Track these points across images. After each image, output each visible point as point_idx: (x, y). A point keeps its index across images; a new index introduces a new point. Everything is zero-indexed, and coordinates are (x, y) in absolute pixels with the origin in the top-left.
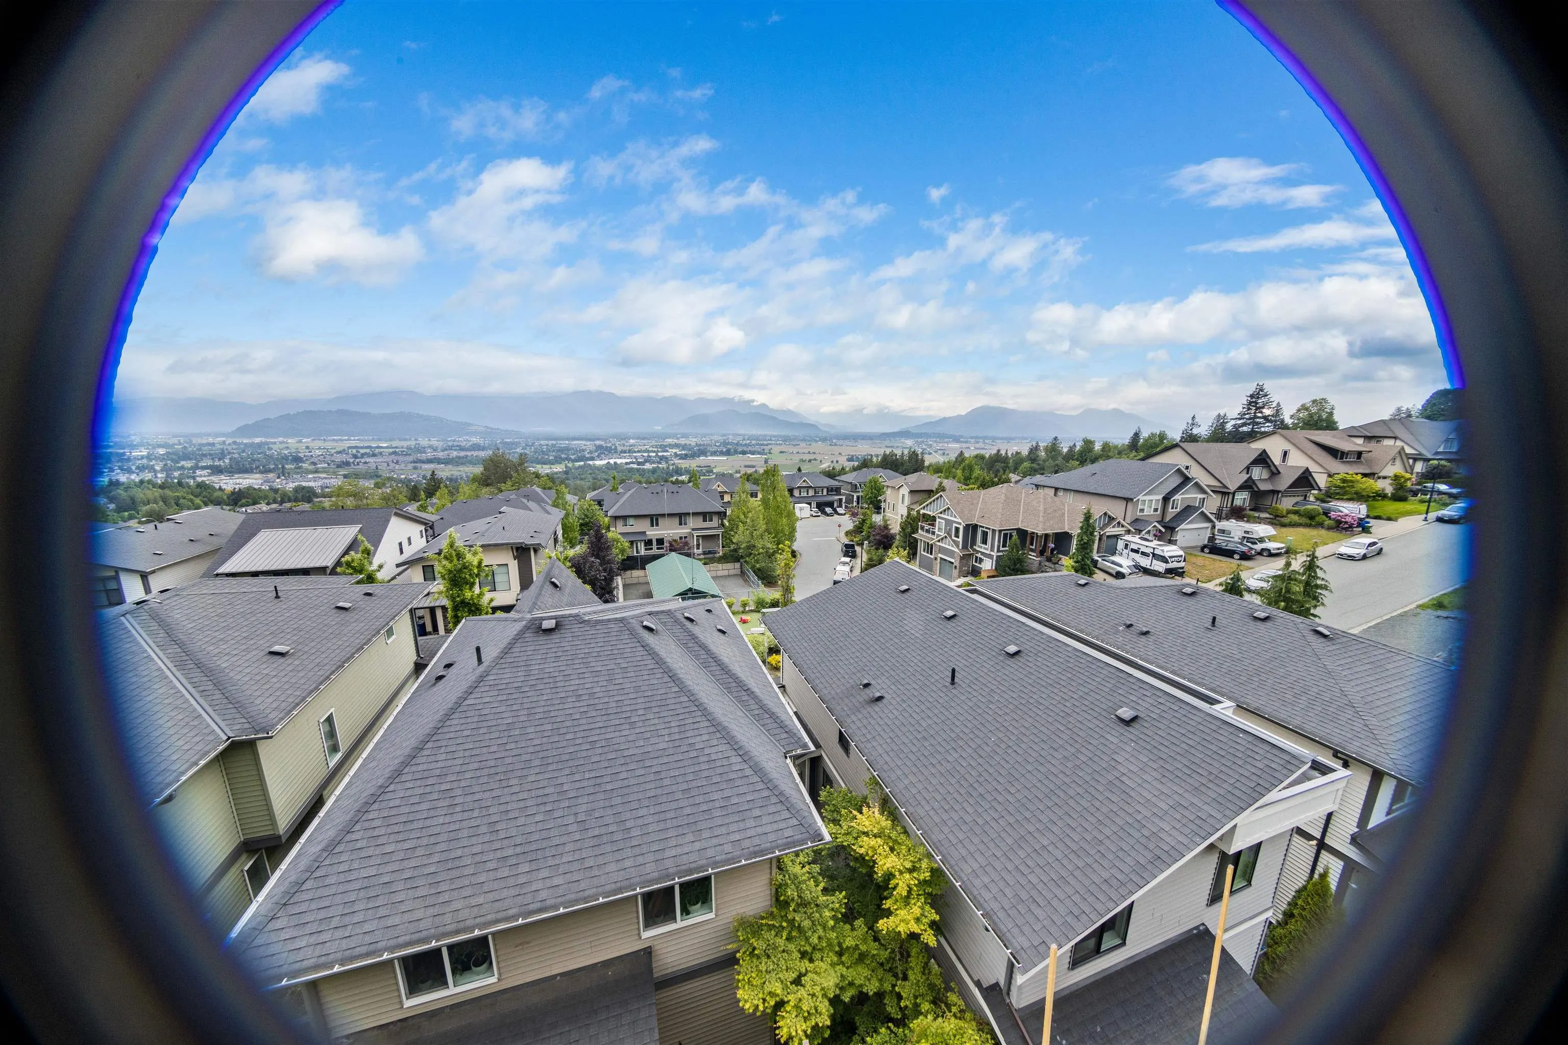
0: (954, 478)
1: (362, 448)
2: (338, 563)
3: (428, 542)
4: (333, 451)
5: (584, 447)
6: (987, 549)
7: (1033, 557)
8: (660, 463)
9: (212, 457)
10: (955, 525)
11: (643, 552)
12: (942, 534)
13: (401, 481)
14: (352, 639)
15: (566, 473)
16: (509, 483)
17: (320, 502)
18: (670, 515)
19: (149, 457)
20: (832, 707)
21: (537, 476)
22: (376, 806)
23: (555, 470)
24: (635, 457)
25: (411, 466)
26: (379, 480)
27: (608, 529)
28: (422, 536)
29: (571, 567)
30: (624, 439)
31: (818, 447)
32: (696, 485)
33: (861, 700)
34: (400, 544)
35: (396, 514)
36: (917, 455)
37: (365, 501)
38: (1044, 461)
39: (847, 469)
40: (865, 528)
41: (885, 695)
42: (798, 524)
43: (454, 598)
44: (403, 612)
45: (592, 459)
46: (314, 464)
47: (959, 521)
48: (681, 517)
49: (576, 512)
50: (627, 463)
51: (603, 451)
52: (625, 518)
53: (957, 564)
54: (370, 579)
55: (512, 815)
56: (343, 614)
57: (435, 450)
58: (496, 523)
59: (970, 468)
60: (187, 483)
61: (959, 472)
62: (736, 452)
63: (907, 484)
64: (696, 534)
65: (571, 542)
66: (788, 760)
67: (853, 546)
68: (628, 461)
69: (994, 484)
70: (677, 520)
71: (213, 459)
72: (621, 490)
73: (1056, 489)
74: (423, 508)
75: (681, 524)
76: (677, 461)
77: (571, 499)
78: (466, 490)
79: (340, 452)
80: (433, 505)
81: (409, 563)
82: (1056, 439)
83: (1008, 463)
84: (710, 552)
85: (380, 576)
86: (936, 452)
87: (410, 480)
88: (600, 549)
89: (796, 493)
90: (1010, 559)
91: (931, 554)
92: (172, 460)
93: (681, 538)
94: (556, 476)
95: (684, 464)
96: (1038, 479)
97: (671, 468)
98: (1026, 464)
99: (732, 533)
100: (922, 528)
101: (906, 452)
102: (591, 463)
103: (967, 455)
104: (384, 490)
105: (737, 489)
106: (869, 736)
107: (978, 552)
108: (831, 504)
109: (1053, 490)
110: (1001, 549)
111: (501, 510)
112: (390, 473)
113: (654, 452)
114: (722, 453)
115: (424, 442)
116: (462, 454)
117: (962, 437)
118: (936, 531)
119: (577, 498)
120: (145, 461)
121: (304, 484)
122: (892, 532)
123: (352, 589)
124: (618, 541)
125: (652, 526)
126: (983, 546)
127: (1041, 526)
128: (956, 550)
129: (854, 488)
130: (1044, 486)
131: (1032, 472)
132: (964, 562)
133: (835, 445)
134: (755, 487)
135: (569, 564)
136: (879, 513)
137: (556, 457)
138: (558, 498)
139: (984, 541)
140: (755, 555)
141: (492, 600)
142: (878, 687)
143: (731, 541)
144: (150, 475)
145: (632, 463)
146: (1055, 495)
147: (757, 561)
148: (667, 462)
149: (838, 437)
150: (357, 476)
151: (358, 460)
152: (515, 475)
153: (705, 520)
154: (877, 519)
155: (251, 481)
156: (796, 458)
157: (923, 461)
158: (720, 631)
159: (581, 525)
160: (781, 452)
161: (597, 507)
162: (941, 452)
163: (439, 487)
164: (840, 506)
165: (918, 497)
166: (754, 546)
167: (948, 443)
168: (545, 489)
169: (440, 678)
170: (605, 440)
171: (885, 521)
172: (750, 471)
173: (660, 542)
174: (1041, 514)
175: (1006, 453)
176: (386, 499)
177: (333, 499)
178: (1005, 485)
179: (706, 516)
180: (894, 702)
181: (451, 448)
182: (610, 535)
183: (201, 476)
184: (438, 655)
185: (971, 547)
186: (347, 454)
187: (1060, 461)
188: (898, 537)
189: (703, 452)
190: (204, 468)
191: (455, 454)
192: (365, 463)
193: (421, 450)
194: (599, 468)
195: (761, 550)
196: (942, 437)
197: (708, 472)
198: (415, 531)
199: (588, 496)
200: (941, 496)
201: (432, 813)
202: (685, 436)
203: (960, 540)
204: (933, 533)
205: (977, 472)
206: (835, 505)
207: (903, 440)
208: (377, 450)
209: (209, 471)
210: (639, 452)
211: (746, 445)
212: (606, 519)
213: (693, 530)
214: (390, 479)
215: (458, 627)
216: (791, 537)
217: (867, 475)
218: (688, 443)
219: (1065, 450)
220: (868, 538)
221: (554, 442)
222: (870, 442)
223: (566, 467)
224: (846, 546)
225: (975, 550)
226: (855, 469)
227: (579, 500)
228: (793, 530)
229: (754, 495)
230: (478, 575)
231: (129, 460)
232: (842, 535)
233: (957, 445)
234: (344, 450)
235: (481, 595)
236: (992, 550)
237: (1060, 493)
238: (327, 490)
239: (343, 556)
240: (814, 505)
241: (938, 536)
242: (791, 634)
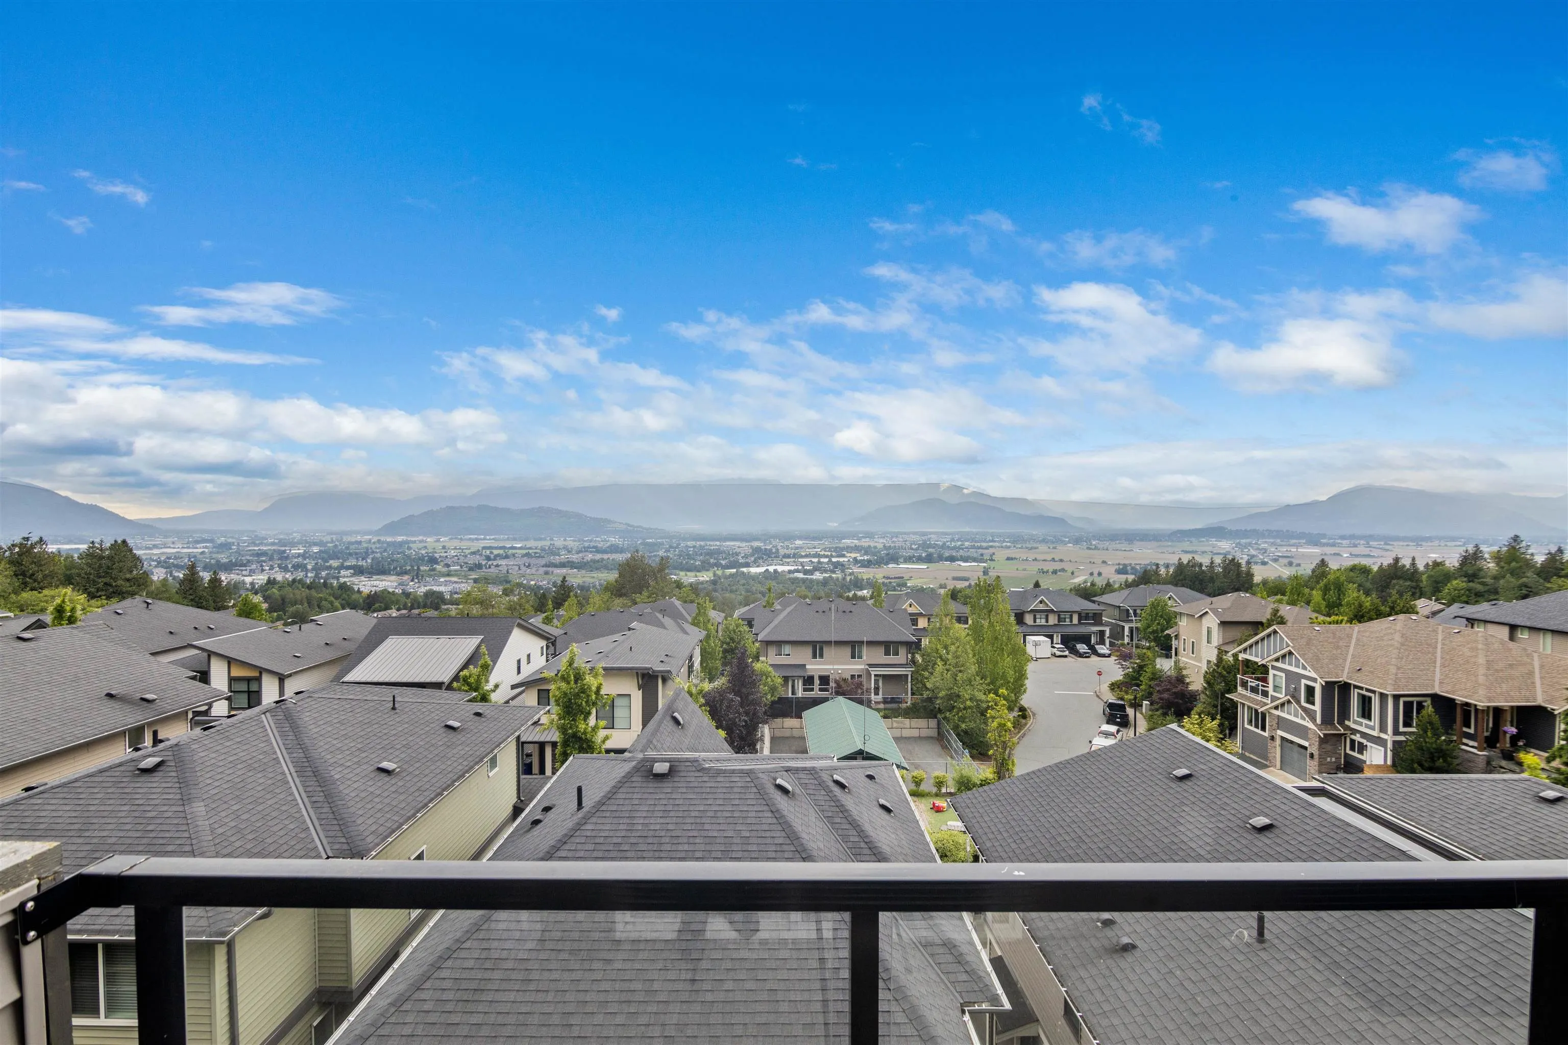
0: (1308, 603)
1: (496, 548)
2: (456, 678)
3: (547, 661)
4: (467, 552)
5: (738, 550)
6: (1373, 728)
7: (1470, 747)
8: (834, 572)
9: (357, 555)
10: (1304, 682)
11: (800, 693)
12: (1282, 696)
13: (530, 588)
14: (455, 764)
15: (714, 582)
16: (645, 593)
17: (447, 610)
18: (839, 643)
19: (304, 556)
20: (1048, 949)
21: (679, 585)
22: (449, 963)
23: (701, 579)
24: (802, 564)
25: (542, 570)
26: (508, 586)
27: (757, 658)
28: (542, 654)
29: (704, 705)
30: (786, 540)
31: (1068, 550)
32: (878, 603)
33: (1096, 944)
34: (519, 661)
35: (520, 626)
36: (1239, 565)
37: (490, 610)
38: (1495, 578)
39: (1117, 586)
40: (1144, 679)
41: (1138, 943)
42: (1030, 668)
43: (566, 730)
44: (509, 739)
45: (747, 565)
46: (448, 566)
47: (1313, 674)
48: (854, 647)
49: (720, 633)
50: (790, 572)
51: (762, 555)
52: (779, 644)
53: (1314, 749)
54: (484, 698)
55: (589, 1009)
56: (452, 734)
57: (569, 552)
58: (623, 642)
59: (1339, 587)
60: (331, 584)
61: (1317, 595)
62: (941, 558)
63: (1215, 611)
64: (874, 672)
65: (710, 674)
66: (967, 1017)
67: (1122, 708)
68: (792, 568)
69: (1379, 615)
70: (848, 651)
71: (357, 559)
72: (777, 606)
73: (1513, 628)
74: (548, 621)
75: (853, 657)
76: (856, 570)
77: (715, 616)
78: (596, 600)
79: (473, 553)
80: (559, 617)
81: (526, 684)
82: (1516, 538)
83: (1419, 581)
84: (893, 700)
85: (494, 697)
86: (1276, 560)
87: (539, 587)
88: (743, 685)
89: (1029, 619)
90: (1420, 749)
91: (1263, 729)
92: (323, 559)
93: (853, 676)
94: (700, 586)
95: (866, 574)
96: (1482, 609)
97: (848, 578)
98: (1458, 583)
99: (926, 674)
100: (1244, 684)
101: (1218, 560)
102: (745, 570)
103: (1333, 565)
104: (512, 597)
105: (936, 610)
106: (1106, 1007)
107: (1355, 731)
108: (1085, 639)
109: (1506, 631)
110: (1402, 729)
111: (632, 626)
112: (520, 578)
113: (826, 556)
114: (920, 560)
115: (559, 542)
116: (598, 556)
117: (1324, 536)
118: (1271, 692)
119: (724, 615)
120: (300, 559)
121: (435, 588)
122: (1191, 688)
123: (463, 707)
124: (767, 675)
125: (814, 656)
126: (1365, 721)
127: (1482, 692)
128: (1310, 725)
129: (1125, 615)
130: (1486, 622)
131: (1473, 597)
132: (1329, 747)
133: (1096, 548)
134: (967, 610)
135: (702, 701)
136: (1168, 656)
137: (703, 562)
138: (699, 614)
139: (1366, 713)
140: (960, 710)
141: (607, 738)
142: (1128, 929)
143: (924, 685)
144: (302, 574)
145: (797, 571)
146: (1512, 638)
147: (962, 718)
148: (843, 571)
149: (1100, 538)
150: (487, 580)
151: (490, 563)
152: (652, 583)
153: (887, 653)
154: (1165, 665)
155: (387, 584)
156: (1034, 568)
157: (1250, 575)
158: (883, 807)
159: (725, 651)
160: (1008, 559)
161: (746, 628)
162: (1286, 561)
163: (569, 596)
164: (1102, 642)
165: (1236, 633)
166: (959, 696)
167: (1297, 546)
168: (685, 602)
169: (536, 822)
170: (764, 541)
171: (1179, 669)
172: (960, 585)
173: (824, 680)
174: (1482, 671)
175: (1413, 564)
176: (511, 608)
177: (461, 607)
178: (1401, 617)
179: (889, 647)
180: (1153, 958)
181: (586, 550)
182: (758, 666)
183: (344, 577)
184: (539, 797)
185: (1341, 723)
186: (481, 555)
187: (1530, 577)
188: (1202, 696)
189: (893, 558)
190: (348, 568)
191: (590, 557)
192: (497, 566)
193: (553, 551)
194: (754, 578)
195: (968, 703)
196: (1286, 536)
197: (899, 585)
198: (535, 645)
199: (736, 614)
200: (1275, 632)
201: (505, 986)
202: (870, 535)
203: (1317, 707)
204: (1265, 694)
205: (1352, 594)
206: (1093, 641)
207: (1213, 541)
208: (511, 551)
209: (352, 571)
210: (806, 556)
211: (954, 548)
212: (757, 645)
213: (871, 665)
214: (519, 585)
215: (564, 766)
216: (1018, 687)
217: (1147, 596)
218: (872, 544)
219: (1540, 559)
220: (1149, 696)
221: (702, 543)
222: (1155, 544)
223: (715, 575)
224: (1111, 706)
225: (1348, 728)
226: (1128, 585)
227: (726, 618)
228: (1021, 676)
229: (961, 619)
230: (594, 704)
231: (287, 558)
232: (1105, 688)
233: (1316, 550)
234: (478, 551)
235: (595, 729)
236: (1383, 729)
237: (1523, 635)
238: (456, 596)
239: (461, 670)
240: (1057, 639)
241: (1274, 699)
242: (994, 829)
